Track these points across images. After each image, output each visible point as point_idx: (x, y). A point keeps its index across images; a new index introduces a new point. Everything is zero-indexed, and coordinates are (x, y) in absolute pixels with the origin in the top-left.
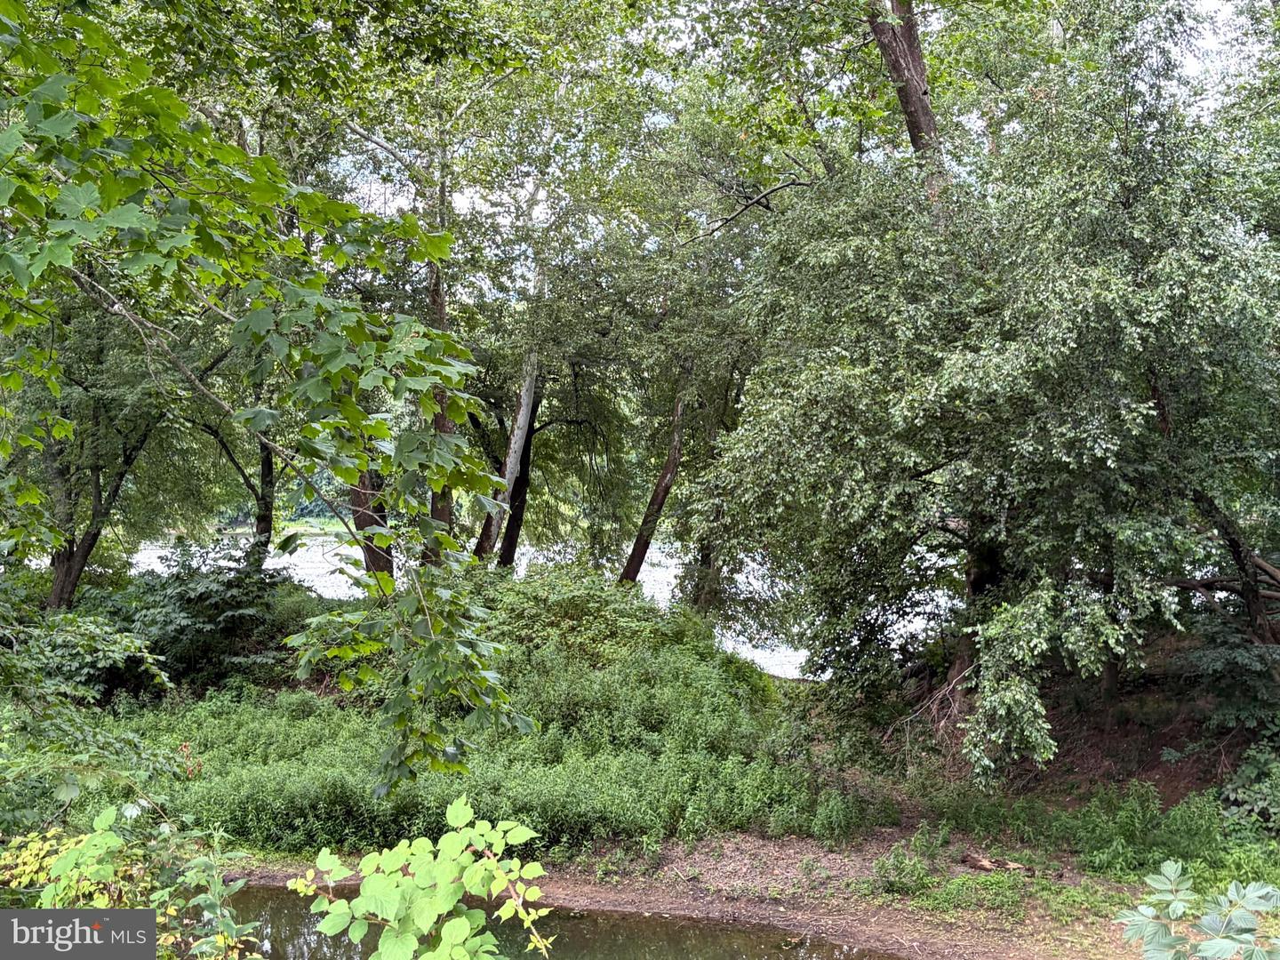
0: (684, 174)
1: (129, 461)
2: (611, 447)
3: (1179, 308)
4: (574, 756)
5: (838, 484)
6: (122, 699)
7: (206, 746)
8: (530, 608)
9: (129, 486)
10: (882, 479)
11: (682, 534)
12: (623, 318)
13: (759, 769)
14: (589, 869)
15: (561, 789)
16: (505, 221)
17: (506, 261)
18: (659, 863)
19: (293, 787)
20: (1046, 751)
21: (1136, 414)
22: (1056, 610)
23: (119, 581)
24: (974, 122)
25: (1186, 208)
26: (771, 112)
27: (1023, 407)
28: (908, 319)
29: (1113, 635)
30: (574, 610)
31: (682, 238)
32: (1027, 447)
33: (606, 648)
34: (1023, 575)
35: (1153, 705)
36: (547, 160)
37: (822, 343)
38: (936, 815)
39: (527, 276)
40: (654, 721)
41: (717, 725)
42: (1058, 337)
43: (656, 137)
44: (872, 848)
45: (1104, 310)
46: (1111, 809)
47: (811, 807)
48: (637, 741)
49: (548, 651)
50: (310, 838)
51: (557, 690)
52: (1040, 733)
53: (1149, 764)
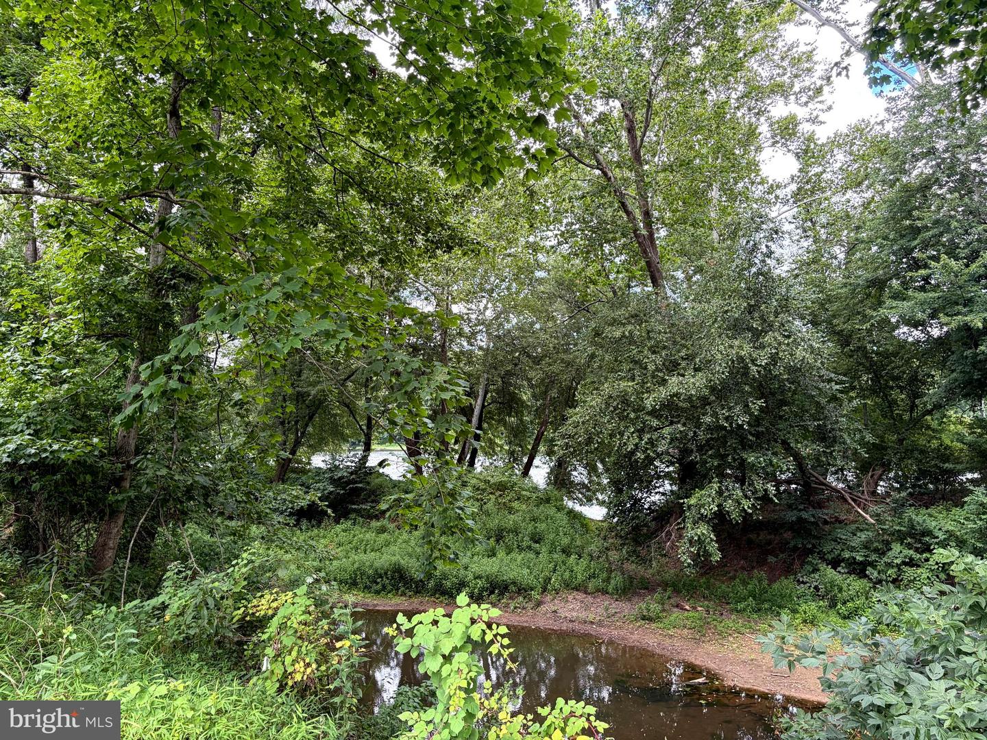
0: (552, 297)
1: (311, 418)
2: (519, 414)
3: (774, 359)
4: (501, 554)
5: (622, 434)
6: (304, 524)
7: (340, 545)
8: (482, 486)
9: (310, 429)
10: (641, 432)
11: (550, 453)
12: (525, 359)
13: (584, 562)
14: (507, 606)
15: (495, 569)
16: (473, 317)
17: (474, 334)
18: (539, 604)
19: (377, 564)
20: (717, 557)
21: (756, 405)
22: (720, 493)
23: (304, 472)
24: (680, 275)
25: (777, 314)
26: (590, 271)
27: (705, 401)
28: (653, 361)
29: (746, 504)
30: (502, 487)
31: (550, 324)
32: (708, 419)
33: (515, 504)
34: (705, 476)
35: (763, 536)
36: (492, 290)
37: (612, 370)
38: (665, 585)
39: (482, 341)
40: (537, 538)
41: (566, 541)
42: (720, 371)
43: (540, 281)
44: (636, 599)
45: (741, 359)
46: (745, 583)
47: (608, 580)
48: (529, 548)
49: (490, 506)
50: (384, 587)
51: (493, 523)
52: (713, 547)
53: (762, 563)
